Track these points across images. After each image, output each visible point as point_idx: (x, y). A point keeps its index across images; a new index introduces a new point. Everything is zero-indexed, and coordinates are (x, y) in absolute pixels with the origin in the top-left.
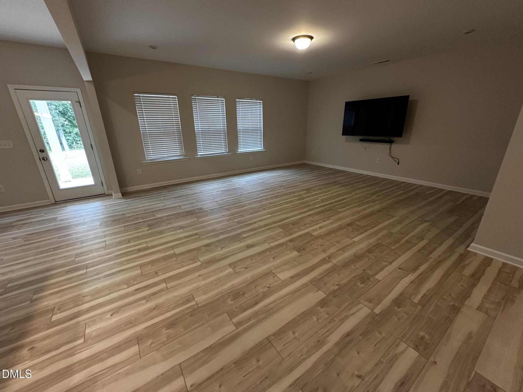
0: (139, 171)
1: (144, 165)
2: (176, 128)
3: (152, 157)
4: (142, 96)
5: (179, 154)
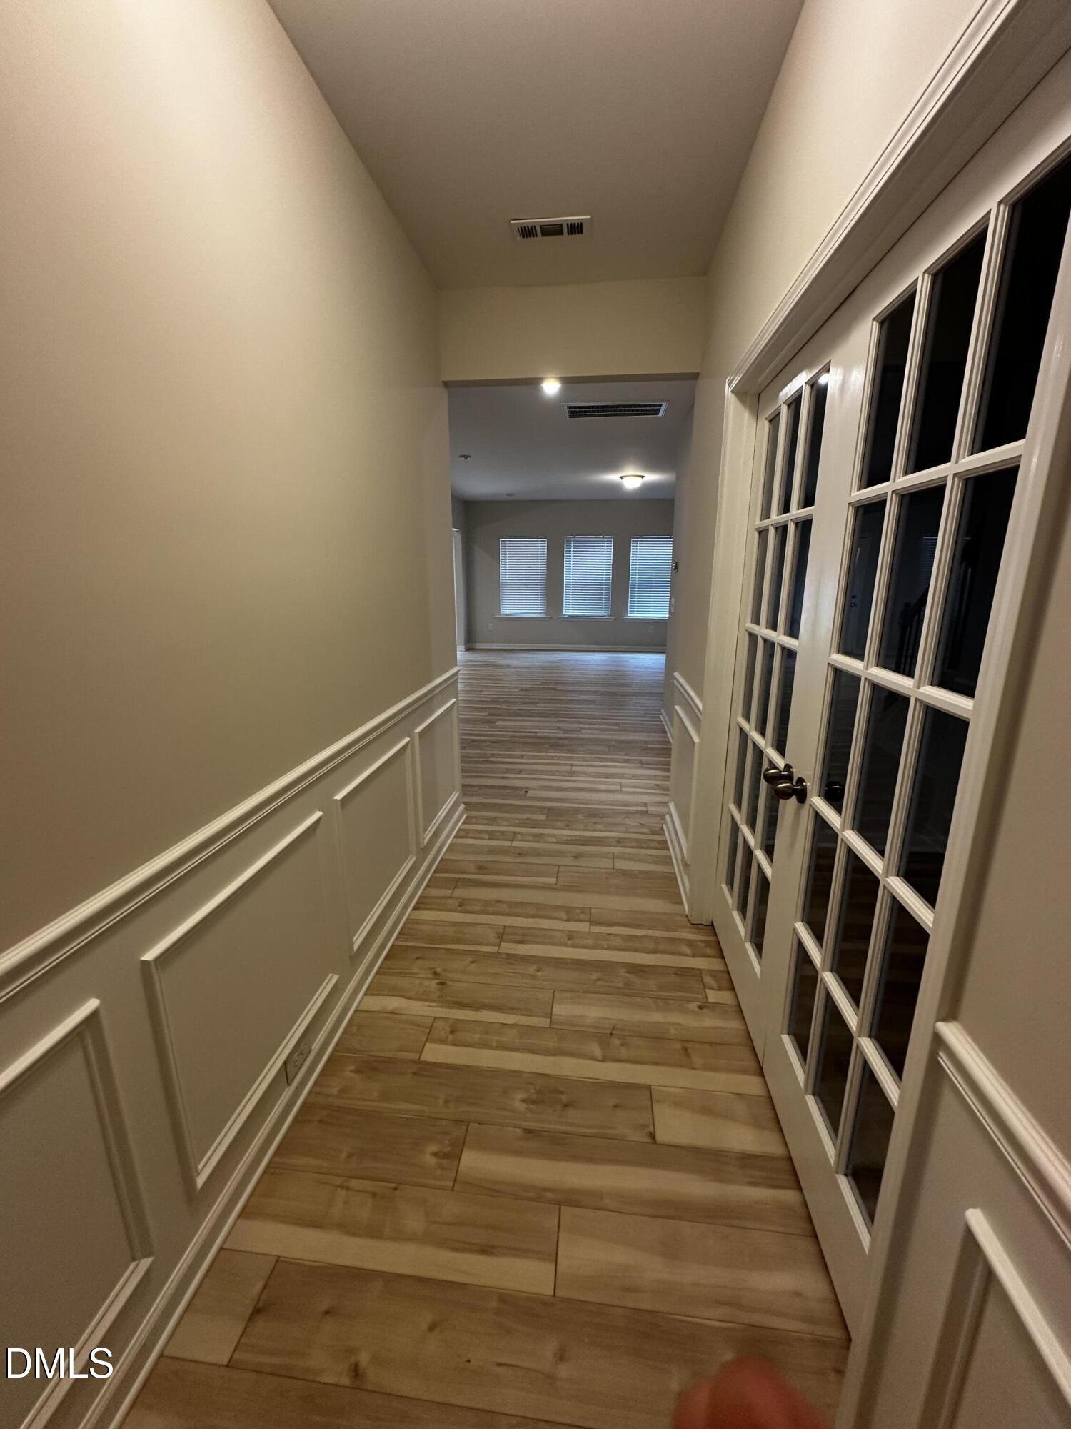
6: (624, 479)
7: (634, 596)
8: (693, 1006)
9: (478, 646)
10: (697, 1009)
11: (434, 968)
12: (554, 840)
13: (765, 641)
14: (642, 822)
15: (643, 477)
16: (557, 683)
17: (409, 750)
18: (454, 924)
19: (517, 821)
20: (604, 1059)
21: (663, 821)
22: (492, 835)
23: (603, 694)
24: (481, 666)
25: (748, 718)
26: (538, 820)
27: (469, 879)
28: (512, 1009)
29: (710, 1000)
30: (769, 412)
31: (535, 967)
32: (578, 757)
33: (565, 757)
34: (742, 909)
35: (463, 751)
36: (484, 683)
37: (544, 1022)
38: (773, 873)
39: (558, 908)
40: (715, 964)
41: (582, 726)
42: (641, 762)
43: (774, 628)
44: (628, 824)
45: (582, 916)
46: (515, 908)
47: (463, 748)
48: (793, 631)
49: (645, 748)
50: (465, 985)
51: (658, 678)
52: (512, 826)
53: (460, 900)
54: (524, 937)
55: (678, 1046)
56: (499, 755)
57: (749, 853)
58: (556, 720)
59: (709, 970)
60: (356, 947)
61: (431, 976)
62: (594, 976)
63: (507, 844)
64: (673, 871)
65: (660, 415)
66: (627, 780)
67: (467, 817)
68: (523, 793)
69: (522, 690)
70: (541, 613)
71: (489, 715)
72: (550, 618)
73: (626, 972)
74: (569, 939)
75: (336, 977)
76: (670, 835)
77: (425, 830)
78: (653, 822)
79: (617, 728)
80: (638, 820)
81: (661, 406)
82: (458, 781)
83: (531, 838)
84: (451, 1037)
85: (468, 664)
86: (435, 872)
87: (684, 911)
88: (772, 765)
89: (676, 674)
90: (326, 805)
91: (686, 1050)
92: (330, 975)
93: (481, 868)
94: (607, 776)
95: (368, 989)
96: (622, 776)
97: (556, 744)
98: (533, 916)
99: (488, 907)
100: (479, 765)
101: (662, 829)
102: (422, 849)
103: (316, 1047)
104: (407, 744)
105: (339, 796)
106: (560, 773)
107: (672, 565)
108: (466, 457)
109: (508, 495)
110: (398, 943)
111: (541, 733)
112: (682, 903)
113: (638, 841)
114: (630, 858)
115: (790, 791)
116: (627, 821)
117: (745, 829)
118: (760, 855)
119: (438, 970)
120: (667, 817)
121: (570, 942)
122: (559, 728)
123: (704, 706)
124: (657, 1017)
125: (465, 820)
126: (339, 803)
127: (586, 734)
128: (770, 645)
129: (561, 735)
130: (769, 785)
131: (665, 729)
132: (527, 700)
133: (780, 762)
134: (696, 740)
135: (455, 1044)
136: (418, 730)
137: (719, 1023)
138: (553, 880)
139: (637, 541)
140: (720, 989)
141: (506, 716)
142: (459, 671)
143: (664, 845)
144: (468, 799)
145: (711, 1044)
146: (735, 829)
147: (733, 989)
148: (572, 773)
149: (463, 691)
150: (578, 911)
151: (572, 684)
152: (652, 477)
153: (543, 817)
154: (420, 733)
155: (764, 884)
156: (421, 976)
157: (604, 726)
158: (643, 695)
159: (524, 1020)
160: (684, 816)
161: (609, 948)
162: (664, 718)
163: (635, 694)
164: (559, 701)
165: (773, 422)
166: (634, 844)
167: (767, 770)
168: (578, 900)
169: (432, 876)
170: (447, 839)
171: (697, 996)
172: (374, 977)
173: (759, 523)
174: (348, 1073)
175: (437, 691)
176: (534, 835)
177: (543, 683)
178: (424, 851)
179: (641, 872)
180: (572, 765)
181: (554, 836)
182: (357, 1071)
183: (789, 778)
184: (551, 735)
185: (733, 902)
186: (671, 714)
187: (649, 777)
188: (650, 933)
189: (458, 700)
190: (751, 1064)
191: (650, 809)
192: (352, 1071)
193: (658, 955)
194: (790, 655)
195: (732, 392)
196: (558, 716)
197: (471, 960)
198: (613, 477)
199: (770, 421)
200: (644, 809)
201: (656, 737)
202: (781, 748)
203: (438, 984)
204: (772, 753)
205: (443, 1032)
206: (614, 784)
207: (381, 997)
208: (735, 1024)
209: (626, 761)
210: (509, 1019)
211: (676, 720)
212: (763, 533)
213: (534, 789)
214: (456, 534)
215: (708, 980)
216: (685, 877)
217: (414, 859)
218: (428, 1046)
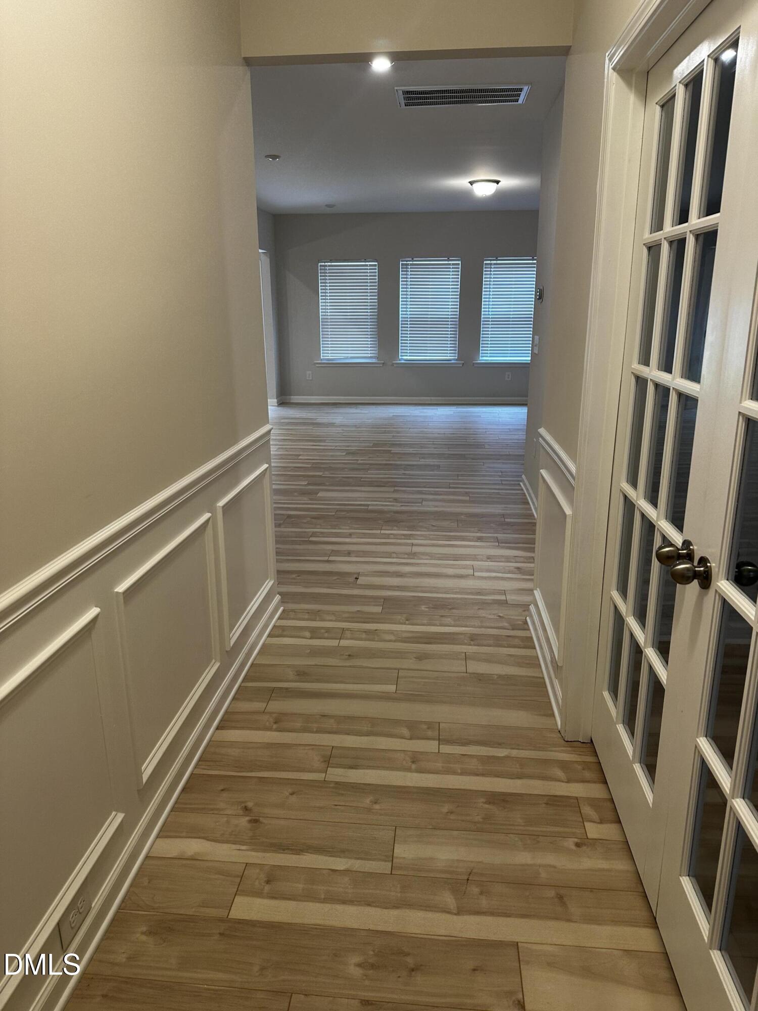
0: (309, 375)
1: (317, 365)
2: (370, 312)
3: (330, 355)
4: (329, 266)
5: (369, 355)
6: (474, 185)
7: (488, 335)
8: (570, 843)
9: (296, 399)
10: (574, 847)
11: (245, 802)
12: (392, 638)
13: (657, 385)
14: (501, 615)
15: (498, 182)
16: (393, 445)
17: (210, 529)
18: (269, 746)
19: (346, 615)
20: (460, 912)
21: (527, 613)
22: (315, 633)
23: (450, 456)
24: (296, 424)
25: (634, 483)
26: (372, 613)
27: (287, 689)
28: (343, 851)
29: (590, 836)
30: (661, 94)
31: (371, 798)
32: (422, 535)
33: (404, 535)
34: (630, 721)
35: (278, 529)
36: (302, 445)
37: (384, 867)
38: (668, 676)
39: (396, 722)
40: (595, 791)
41: (424, 496)
42: (497, 540)
43: (668, 368)
44: (484, 617)
45: (430, 733)
46: (346, 724)
47: (278, 525)
48: (693, 371)
49: (502, 523)
50: (282, 822)
51: (516, 437)
52: (340, 621)
53: (274, 715)
54: (356, 759)
55: (551, 893)
56: (322, 533)
57: (637, 651)
58: (392, 489)
59: (588, 799)
60: (145, 778)
61: (241, 812)
62: (445, 808)
63: (334, 643)
64: (541, 676)
65: (520, 101)
66: (479, 563)
67: (284, 611)
68: (352, 579)
69: (349, 453)
70: (371, 357)
71: (309, 484)
72: (383, 363)
73: (485, 803)
74: (413, 762)
75: (120, 817)
76: (536, 630)
77: (232, 627)
78: (514, 614)
79: (468, 498)
80: (496, 612)
81: (521, 90)
82: (272, 567)
83: (364, 636)
84: (267, 888)
85: (281, 423)
86: (243, 681)
87: (557, 726)
88: (666, 542)
89: (542, 431)
90: (104, 598)
91: (561, 898)
92: (114, 813)
93: (302, 674)
94: (456, 558)
95: (161, 830)
96: (474, 558)
97: (393, 519)
98: (368, 734)
99: (310, 723)
100: (298, 547)
101: (526, 623)
102: (227, 651)
103: (97, 903)
104: (207, 521)
105: (121, 588)
106: (398, 555)
107: (536, 295)
108: (274, 157)
109: (328, 206)
110: (197, 771)
111: (374, 505)
112: (553, 715)
113: (497, 638)
114: (489, 659)
115: (690, 574)
116: (482, 613)
117: (632, 623)
118: (651, 655)
119: (250, 805)
120: (532, 608)
121: (414, 766)
122: (396, 500)
123: (578, 469)
124: (524, 858)
125: (281, 614)
126: (121, 597)
127: (430, 507)
128: (663, 391)
129: (397, 507)
130: (663, 566)
131: (527, 499)
132: (356, 466)
133: (677, 538)
134: (568, 511)
135: (272, 897)
136: (221, 503)
137: (602, 864)
138: (392, 688)
139: (491, 264)
140: (601, 822)
141: (330, 485)
142: (270, 431)
143: (528, 643)
144: (285, 589)
145: (592, 890)
146: (619, 621)
147: (619, 821)
148: (413, 555)
149: (275, 455)
150: (425, 727)
151: (411, 446)
152: (509, 182)
153: (378, 609)
154: (223, 507)
155: (658, 690)
156: (229, 812)
157: (452, 497)
158: (498, 457)
159: (357, 865)
160: (553, 607)
161: (464, 773)
162: (525, 485)
163: (488, 457)
164: (396, 467)
165: (665, 108)
166: (491, 642)
167: (661, 548)
168: (423, 712)
169: (240, 686)
170: (260, 637)
171: (574, 830)
172: (169, 815)
173: (649, 237)
174: (139, 935)
175: (244, 455)
176: (367, 632)
177: (375, 445)
178: (230, 654)
179: (500, 676)
180: (413, 545)
181: (391, 632)
182: (149, 933)
183: (689, 557)
184: (385, 508)
185: (617, 713)
186: (535, 479)
187: (508, 559)
188: (514, 753)
189: (270, 465)
190: (643, 914)
191: (511, 598)
192: (143, 933)
193: (524, 781)
194: (688, 403)
195: (614, 69)
196: (394, 485)
197: (290, 791)
198: (460, 182)
199: (662, 106)
200: (503, 598)
201: (516, 509)
202: (677, 520)
203: (250, 821)
204: (666, 527)
205: (257, 883)
206: (465, 567)
207: (178, 840)
208: (620, 865)
209: (480, 539)
210: (340, 864)
211: (542, 489)
212: (653, 249)
213: (367, 575)
214: (263, 257)
215: (587, 810)
216: (556, 683)
217: (217, 665)
218: (238, 899)
